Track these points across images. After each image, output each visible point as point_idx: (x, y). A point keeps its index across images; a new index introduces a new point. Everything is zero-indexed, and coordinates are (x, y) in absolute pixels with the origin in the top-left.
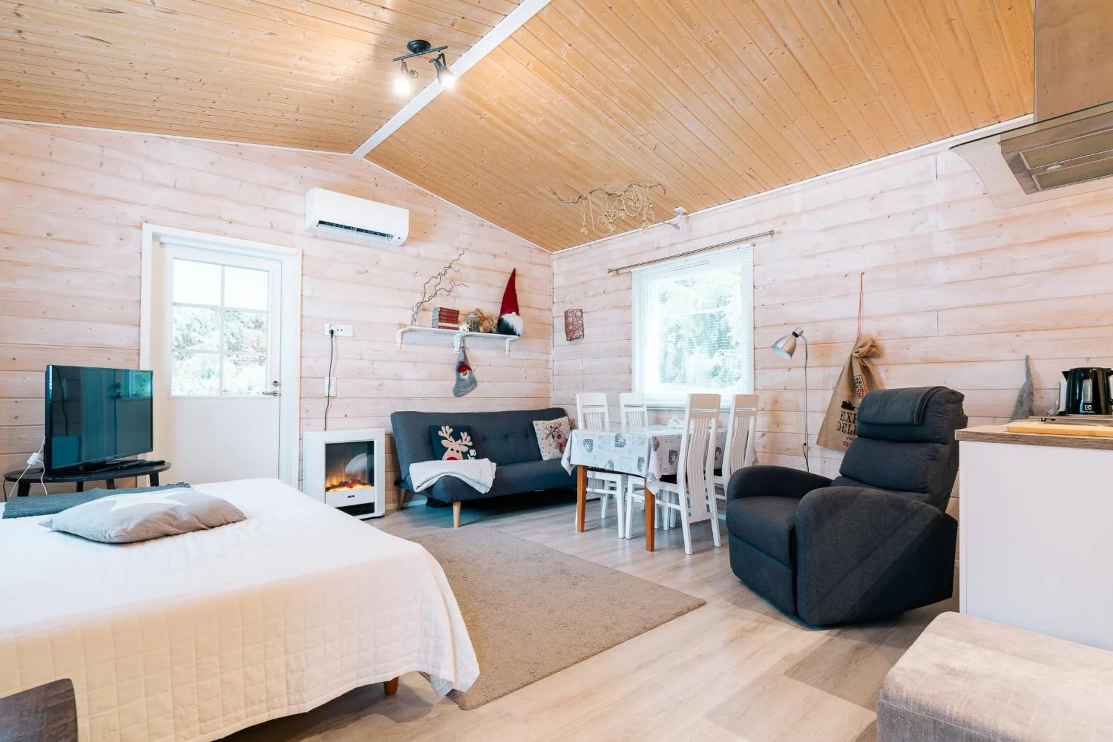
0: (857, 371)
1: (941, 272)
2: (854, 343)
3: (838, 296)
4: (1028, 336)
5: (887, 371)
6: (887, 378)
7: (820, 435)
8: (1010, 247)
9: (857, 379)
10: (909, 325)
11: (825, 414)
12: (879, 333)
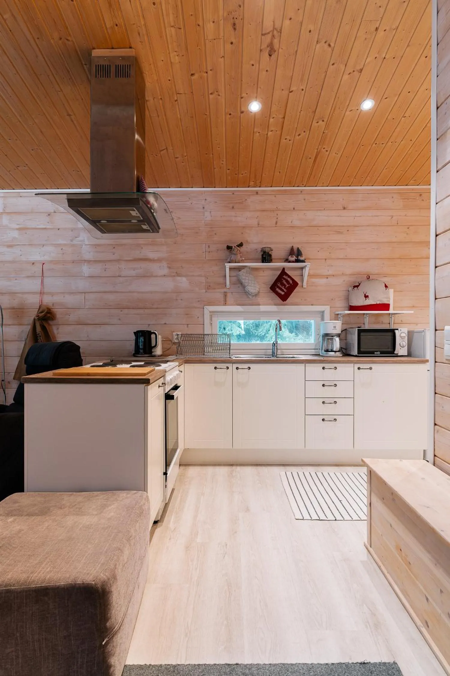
0: (39, 329)
1: (86, 270)
2: (38, 310)
3: (28, 277)
4: (126, 311)
5: (58, 329)
6: (58, 333)
7: (16, 372)
8: (118, 261)
9: (38, 334)
10: (70, 300)
11: (20, 358)
12: (53, 304)
